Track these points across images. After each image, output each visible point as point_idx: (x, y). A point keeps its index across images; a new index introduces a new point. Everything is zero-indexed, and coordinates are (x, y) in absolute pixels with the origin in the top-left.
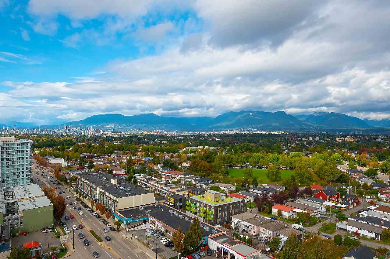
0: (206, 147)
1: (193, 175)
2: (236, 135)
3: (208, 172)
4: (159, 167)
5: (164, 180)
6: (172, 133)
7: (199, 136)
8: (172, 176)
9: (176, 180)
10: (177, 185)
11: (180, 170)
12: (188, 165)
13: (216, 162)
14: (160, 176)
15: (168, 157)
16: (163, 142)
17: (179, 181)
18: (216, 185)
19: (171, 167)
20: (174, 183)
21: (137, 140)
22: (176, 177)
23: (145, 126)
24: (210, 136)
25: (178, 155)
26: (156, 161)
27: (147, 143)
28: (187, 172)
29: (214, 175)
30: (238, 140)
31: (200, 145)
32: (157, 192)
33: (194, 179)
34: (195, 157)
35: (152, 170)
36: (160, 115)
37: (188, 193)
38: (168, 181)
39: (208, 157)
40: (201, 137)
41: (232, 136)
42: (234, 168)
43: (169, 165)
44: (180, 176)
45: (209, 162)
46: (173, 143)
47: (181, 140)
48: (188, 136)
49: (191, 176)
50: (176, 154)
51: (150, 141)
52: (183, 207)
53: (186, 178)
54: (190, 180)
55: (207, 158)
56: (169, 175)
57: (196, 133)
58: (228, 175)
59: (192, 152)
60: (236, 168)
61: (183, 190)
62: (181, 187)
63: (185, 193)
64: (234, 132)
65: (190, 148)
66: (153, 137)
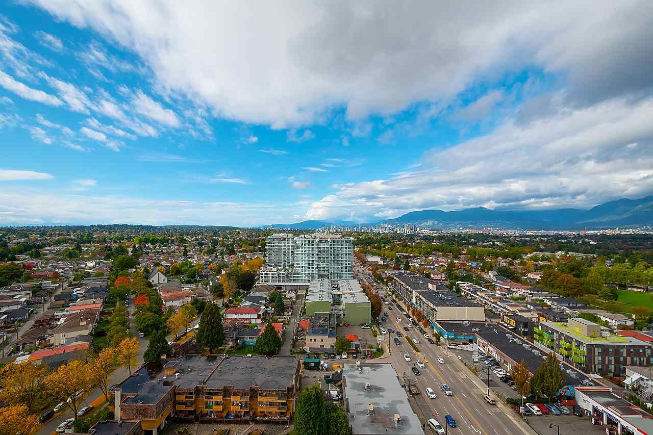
0: (570, 253)
1: (547, 293)
2: (633, 238)
3: (575, 290)
4: (491, 276)
5: (498, 294)
6: (510, 232)
7: (557, 237)
8: (512, 289)
9: (518, 296)
10: (519, 302)
11: (524, 283)
12: (538, 277)
13: (591, 277)
14: (493, 288)
15: (504, 263)
16: (496, 243)
17: (523, 298)
18: (592, 311)
19: (509, 277)
20: (515, 299)
21: (463, 240)
22: (517, 292)
23: (471, 224)
24: (579, 237)
25: (521, 261)
26: (487, 268)
27: (475, 244)
28: (536, 286)
29: (586, 296)
30: (639, 244)
31: (560, 249)
32: (488, 308)
33: (547, 298)
34: (550, 267)
35: (481, 278)
36: (492, 209)
37: (537, 316)
38: (505, 295)
39: (576, 270)
40: (562, 238)
41: (626, 238)
42: (629, 289)
43: (505, 274)
44: (523, 291)
45: (578, 276)
46: (513, 246)
47: (526, 242)
48: (538, 236)
49: (543, 293)
50: (518, 261)
51: (478, 241)
52: (530, 334)
53: (536, 295)
54: (541, 298)
55: (572, 270)
56: (507, 287)
57: (552, 232)
58: (616, 300)
59: (548, 259)
60: (635, 290)
61: (529, 311)
62: (526, 307)
63: (533, 316)
64: (631, 231)
65: (540, 254)
66: (484, 237)
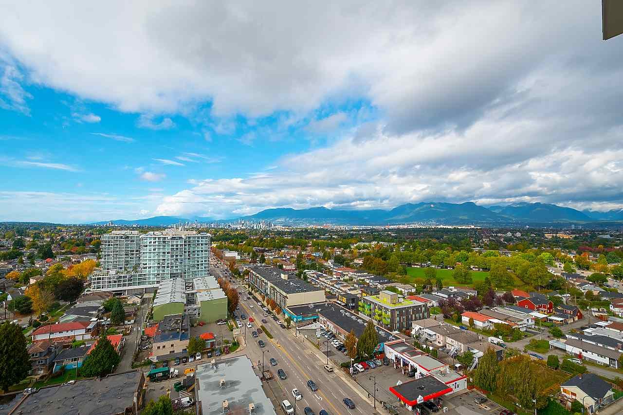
0: (380, 243)
1: (366, 274)
2: (414, 230)
3: (384, 270)
4: (330, 263)
5: (335, 278)
6: (343, 227)
7: (372, 231)
8: (344, 273)
9: (348, 278)
10: (349, 283)
11: (352, 267)
12: (361, 262)
13: (393, 259)
14: (330, 272)
15: (339, 253)
16: (333, 237)
17: (351, 279)
18: (393, 285)
19: (342, 263)
20: (346, 281)
21: (307, 234)
22: (347, 275)
23: (315, 220)
24: (385, 230)
25: (350, 251)
26: (327, 257)
27: (318, 237)
28: (360, 269)
29: (390, 274)
30: (417, 235)
31: (374, 240)
32: (327, 290)
33: (367, 277)
34: (368, 254)
35: (322, 266)
36: (330, 209)
37: (360, 292)
38: (339, 278)
39: (383, 254)
40: (375, 232)
41: (410, 231)
42: (413, 266)
43: (339, 261)
44: (352, 274)
45: (385, 259)
46: (345, 238)
47: (353, 235)
48: (360, 230)
49: (364, 274)
50: (348, 250)
51: (320, 235)
52: (355, 308)
53: (359, 276)
54: (363, 278)
55: (382, 255)
56: (340, 272)
57: (369, 227)
58: (406, 275)
59: (364, 248)
60: (416, 266)
61: (355, 289)
62: (353, 286)
63: (357, 292)
64: (413, 226)
65: (362, 244)
66: (323, 232)
